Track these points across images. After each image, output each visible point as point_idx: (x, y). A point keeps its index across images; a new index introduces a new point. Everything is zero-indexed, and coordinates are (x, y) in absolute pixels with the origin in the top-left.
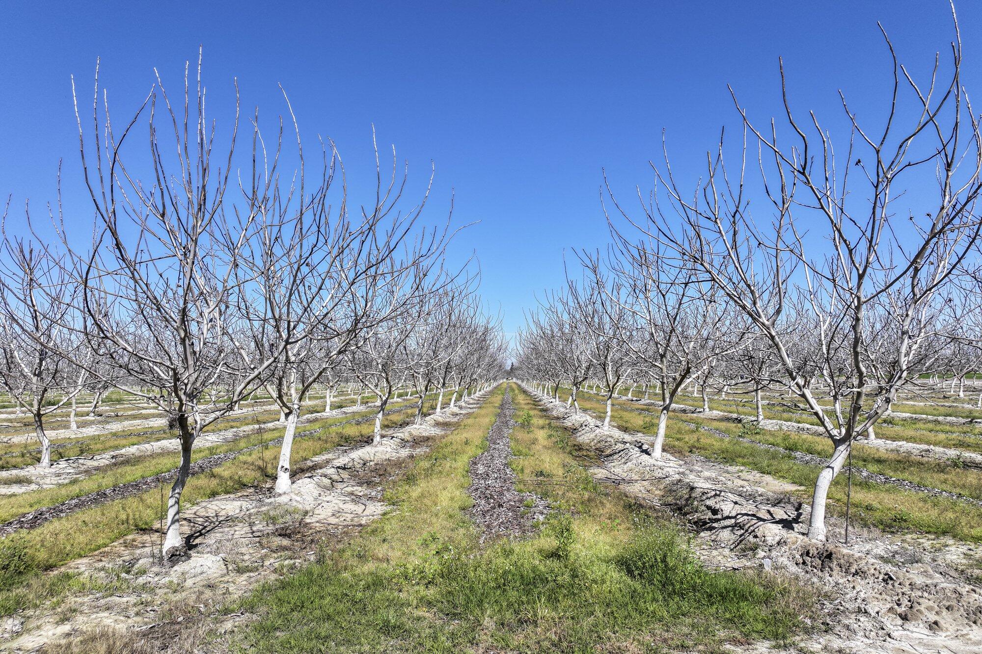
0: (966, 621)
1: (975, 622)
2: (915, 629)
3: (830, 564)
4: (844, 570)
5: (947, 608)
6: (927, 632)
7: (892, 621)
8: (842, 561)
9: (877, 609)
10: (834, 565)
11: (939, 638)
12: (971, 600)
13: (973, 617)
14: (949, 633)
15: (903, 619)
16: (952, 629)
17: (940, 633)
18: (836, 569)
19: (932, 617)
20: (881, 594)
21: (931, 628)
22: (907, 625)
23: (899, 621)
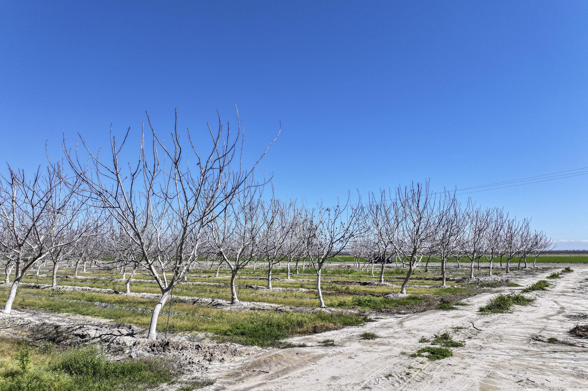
0: (232, 356)
1: (235, 355)
2: (215, 364)
3: (168, 348)
4: (176, 349)
5: (224, 353)
6: (219, 363)
7: (205, 363)
8: (174, 345)
9: (198, 360)
10: (170, 347)
11: (225, 364)
12: (232, 348)
13: (234, 353)
14: (227, 361)
15: (209, 361)
16: (228, 360)
17: (225, 362)
18: (172, 349)
19: (221, 358)
20: (197, 354)
21: (221, 361)
22: (211, 363)
23: (208, 362)
